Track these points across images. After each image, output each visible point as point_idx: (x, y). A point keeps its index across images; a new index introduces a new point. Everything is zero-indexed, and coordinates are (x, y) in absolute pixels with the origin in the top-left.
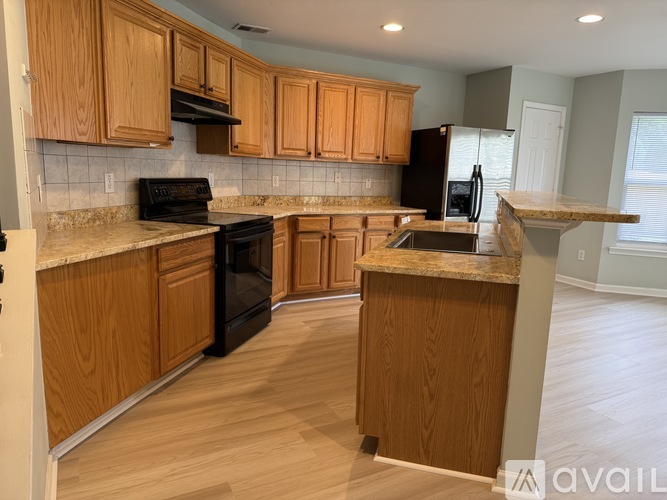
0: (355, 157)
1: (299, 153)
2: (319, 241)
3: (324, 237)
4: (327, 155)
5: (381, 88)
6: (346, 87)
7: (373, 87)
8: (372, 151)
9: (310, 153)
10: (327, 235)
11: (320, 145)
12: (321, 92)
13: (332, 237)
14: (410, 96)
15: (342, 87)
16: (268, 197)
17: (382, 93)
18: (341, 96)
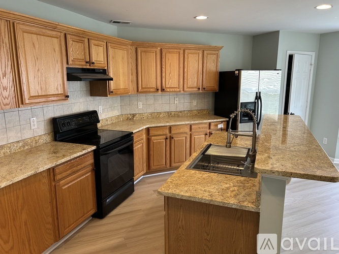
0: (185, 89)
1: (151, 90)
2: (164, 140)
3: (167, 138)
4: (168, 90)
5: (199, 49)
6: (178, 50)
7: (195, 49)
8: (195, 85)
9: (158, 90)
10: (168, 137)
11: (164, 85)
12: (164, 54)
13: (171, 138)
14: (217, 52)
15: (176, 50)
16: (136, 114)
17: (201, 52)
18: (176, 56)
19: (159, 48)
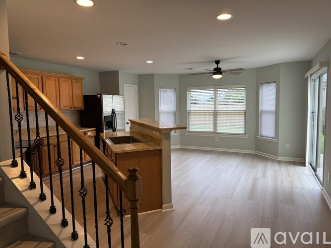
2: (53, 148)
3: (55, 146)
5: (69, 78)
7: (66, 78)
8: (68, 105)
9: (41, 108)
14: (81, 81)
15: (53, 78)
18: (53, 82)
19: (40, 76)
